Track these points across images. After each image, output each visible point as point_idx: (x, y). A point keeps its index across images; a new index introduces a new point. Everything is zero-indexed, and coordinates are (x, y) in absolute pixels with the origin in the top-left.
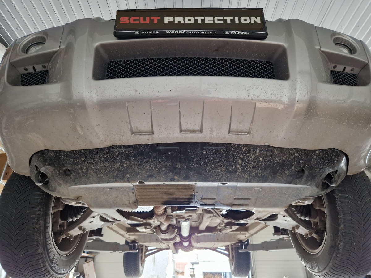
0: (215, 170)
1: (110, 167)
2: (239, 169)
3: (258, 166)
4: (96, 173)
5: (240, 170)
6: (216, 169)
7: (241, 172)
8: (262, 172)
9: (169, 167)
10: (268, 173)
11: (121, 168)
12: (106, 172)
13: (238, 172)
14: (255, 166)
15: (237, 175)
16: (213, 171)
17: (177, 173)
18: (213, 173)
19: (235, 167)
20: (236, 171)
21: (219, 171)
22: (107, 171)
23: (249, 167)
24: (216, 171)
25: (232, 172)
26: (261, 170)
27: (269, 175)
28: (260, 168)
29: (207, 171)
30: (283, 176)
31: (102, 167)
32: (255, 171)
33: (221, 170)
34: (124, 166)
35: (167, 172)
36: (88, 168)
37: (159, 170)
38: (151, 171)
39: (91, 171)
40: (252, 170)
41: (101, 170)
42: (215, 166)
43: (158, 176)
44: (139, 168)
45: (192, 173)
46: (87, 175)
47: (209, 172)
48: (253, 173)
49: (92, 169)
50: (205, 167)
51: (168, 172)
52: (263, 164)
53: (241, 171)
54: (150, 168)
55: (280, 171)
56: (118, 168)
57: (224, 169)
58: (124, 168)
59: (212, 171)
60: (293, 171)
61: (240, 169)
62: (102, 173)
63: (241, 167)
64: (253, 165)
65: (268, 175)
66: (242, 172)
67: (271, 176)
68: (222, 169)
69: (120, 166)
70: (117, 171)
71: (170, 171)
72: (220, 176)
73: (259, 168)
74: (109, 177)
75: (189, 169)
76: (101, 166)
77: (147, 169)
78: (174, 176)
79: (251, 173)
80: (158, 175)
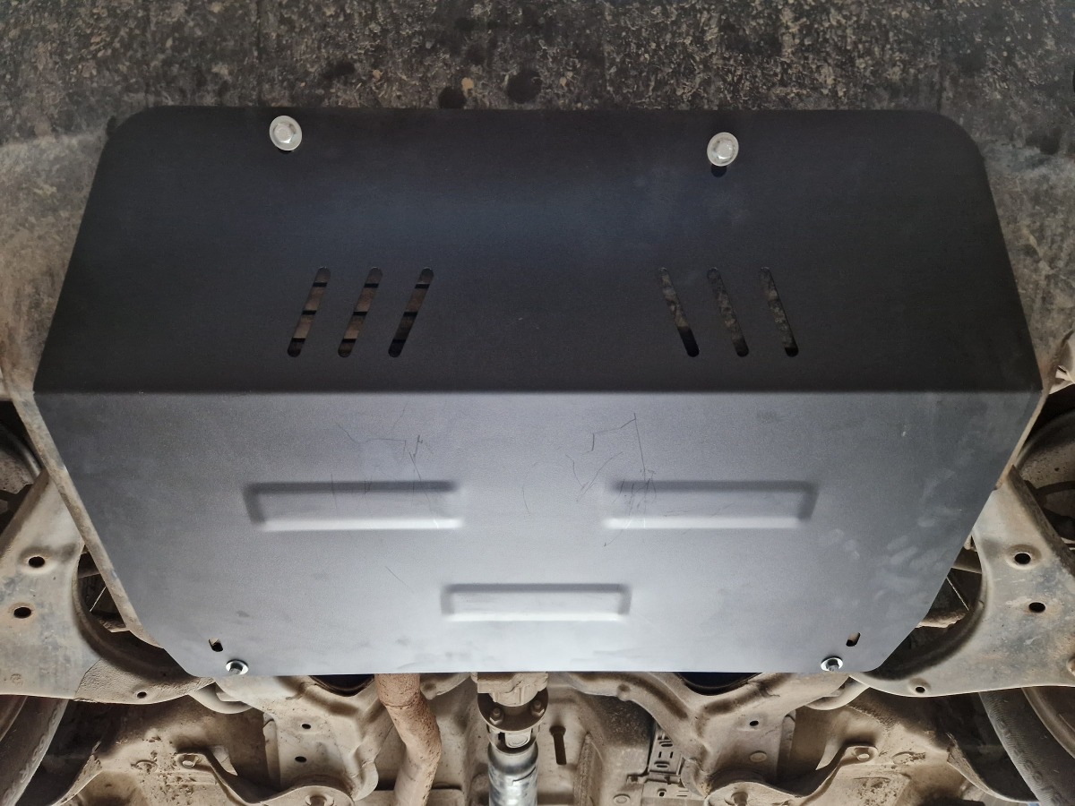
0: (669, 36)
1: (136, 18)
2: (787, 28)
3: (879, 23)
4: (61, 55)
5: (794, 36)
6: (674, 34)
7: (801, 50)
8: (905, 56)
9: (435, 18)
10: (935, 67)
11: (191, 24)
12: (114, 50)
13: (788, 51)
14: (868, 24)
15: (785, 71)
16: (658, 45)
17: (475, 57)
18: (660, 58)
19: (770, 15)
20: (775, 46)
21: (688, 42)
22: (121, 41)
23: (838, 21)
24: (673, 45)
25: (759, 51)
26: (899, 42)
27: (942, 78)
28: (891, 34)
29: (628, 44)
30: (1013, 87)
31: (99, 18)
32: (869, 52)
33: (699, 40)
34: (212, 13)
35: (421, 49)
36: (28, 33)
37: (385, 31)
38: (344, 34)
39: (41, 48)
40: (855, 44)
41: (92, 34)
42: (666, 14)
43: (377, 73)
44: (282, 21)
45: (552, 51)
46: (15, 75)
47: (639, 47)
48: (860, 63)
49: (44, 34)
50: (616, 16)
51: (428, 45)
52: (905, 14)
53: (802, 43)
54: (336, 16)
55: (989, 52)
56: (179, 26)
57: (712, 34)
58: (208, 23)
59: (653, 45)
60: (1051, 61)
61: (794, 29)
62: (95, 57)
63: (796, 19)
64: (858, 16)
65: (936, 78)
66: (807, 50)
67: (954, 81)
68: (703, 32)
69: (188, 12)
70: (169, 43)
71: (443, 43)
72: (698, 80)
73: (887, 33)
74: (125, 78)
75: (537, 28)
76: (93, 15)
77: (325, 26)
78: (464, 73)
79: (852, 61)
80: (375, 66)
